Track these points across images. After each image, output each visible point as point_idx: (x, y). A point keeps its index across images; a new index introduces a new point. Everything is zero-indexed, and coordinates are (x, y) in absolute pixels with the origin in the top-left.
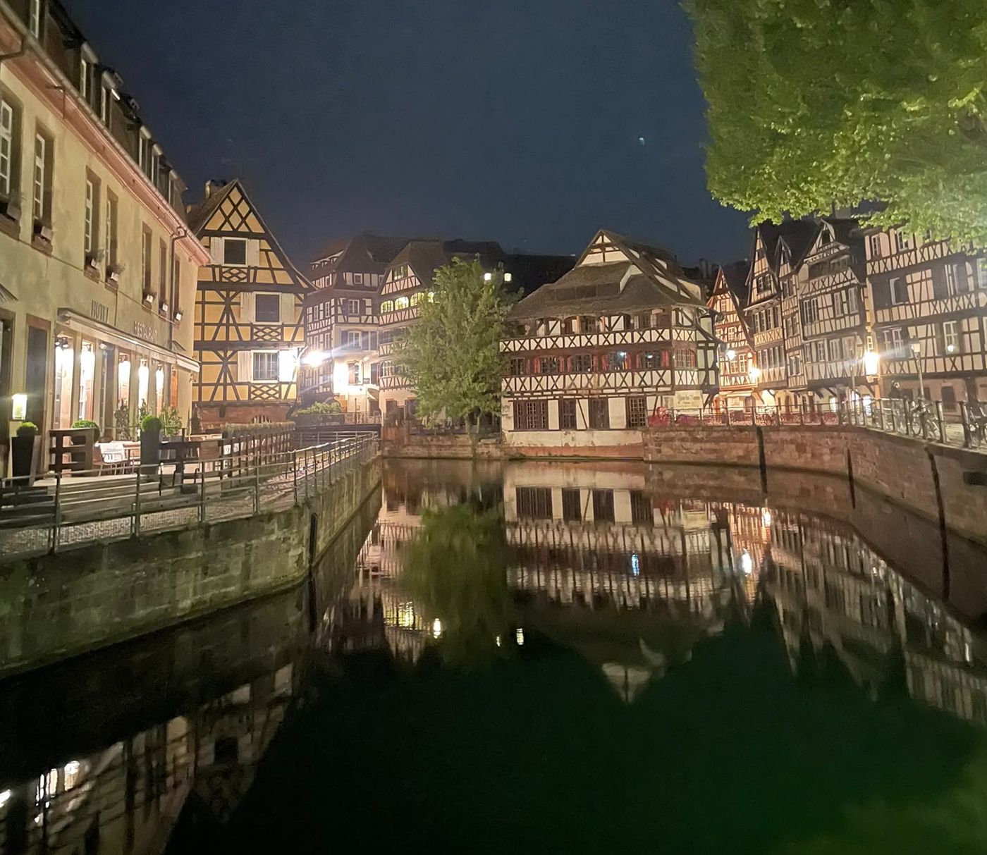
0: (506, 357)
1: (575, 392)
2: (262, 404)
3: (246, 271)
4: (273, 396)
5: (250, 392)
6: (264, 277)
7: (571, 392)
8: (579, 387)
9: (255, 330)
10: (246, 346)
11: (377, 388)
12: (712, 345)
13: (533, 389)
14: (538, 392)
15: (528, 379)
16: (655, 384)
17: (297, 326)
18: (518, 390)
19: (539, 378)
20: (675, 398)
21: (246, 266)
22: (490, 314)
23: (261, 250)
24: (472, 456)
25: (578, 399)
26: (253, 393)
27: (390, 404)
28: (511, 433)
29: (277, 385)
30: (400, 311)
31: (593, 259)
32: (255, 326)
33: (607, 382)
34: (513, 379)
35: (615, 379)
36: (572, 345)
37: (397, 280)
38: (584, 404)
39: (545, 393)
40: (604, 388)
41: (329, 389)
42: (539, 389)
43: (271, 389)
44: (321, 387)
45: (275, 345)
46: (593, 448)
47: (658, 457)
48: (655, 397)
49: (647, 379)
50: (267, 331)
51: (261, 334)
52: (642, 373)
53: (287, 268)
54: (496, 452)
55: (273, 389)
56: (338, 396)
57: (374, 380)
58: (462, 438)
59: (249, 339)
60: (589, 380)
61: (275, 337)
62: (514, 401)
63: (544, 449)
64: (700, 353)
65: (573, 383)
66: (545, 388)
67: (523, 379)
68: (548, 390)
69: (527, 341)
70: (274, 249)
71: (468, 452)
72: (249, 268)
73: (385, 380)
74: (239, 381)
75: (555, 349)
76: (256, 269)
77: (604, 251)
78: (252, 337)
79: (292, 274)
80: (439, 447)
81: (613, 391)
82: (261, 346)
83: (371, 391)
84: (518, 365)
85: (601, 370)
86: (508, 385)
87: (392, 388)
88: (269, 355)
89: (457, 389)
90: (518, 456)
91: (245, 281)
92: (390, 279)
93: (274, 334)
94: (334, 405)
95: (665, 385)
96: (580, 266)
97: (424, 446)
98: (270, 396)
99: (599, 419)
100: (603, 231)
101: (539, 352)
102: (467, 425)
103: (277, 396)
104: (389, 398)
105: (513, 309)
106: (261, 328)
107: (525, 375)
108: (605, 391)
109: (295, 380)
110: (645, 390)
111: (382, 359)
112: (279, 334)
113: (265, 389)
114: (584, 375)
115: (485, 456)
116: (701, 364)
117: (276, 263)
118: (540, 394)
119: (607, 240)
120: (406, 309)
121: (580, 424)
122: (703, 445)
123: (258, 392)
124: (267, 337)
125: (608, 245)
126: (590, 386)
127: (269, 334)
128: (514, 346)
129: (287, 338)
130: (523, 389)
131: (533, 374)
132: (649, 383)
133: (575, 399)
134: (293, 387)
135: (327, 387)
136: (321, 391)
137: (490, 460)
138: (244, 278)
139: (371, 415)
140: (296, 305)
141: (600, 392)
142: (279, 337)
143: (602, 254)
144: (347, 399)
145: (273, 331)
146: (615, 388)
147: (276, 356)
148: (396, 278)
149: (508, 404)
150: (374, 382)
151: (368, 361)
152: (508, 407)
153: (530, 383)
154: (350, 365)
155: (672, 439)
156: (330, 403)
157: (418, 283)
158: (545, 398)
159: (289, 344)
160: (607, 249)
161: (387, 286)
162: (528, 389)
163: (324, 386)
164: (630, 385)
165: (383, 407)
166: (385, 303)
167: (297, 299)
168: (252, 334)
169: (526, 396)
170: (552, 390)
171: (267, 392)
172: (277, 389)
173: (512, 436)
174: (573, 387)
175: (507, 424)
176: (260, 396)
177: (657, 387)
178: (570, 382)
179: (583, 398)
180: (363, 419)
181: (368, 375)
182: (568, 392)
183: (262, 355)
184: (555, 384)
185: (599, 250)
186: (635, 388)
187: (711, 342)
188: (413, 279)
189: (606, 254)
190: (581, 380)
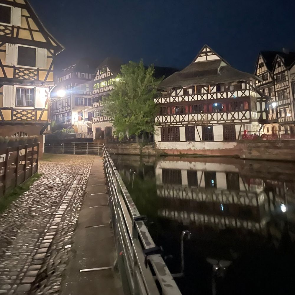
0: (158, 106)
1: (194, 123)
2: (22, 124)
3: (11, 28)
4: (30, 118)
5: (13, 115)
6: (24, 35)
7: (192, 123)
8: (196, 120)
9: (17, 71)
10: (10, 82)
11: (91, 123)
12: (264, 100)
13: (172, 121)
14: (175, 122)
15: (169, 116)
16: (240, 118)
17: (49, 71)
18: (163, 122)
19: (175, 116)
20: (252, 125)
21: (11, 25)
22: (150, 86)
23: (22, 16)
24: (139, 153)
25: (196, 126)
26: (15, 115)
27: (98, 129)
28: (160, 143)
29: (33, 110)
30: (102, 87)
31: (201, 59)
32: (18, 68)
33: (212, 117)
34: (161, 117)
35: (217, 116)
36: (193, 100)
37: (102, 74)
38: (200, 128)
39: (178, 123)
40: (211, 120)
41: (69, 123)
42: (175, 121)
43: (28, 113)
44: (66, 122)
45: (32, 83)
46: (205, 151)
47: (249, 156)
48: (240, 125)
49: (236, 116)
50: (26, 72)
51: (21, 74)
52: (233, 113)
53: (41, 31)
54: (152, 152)
55: (30, 113)
56: (74, 126)
57: (90, 119)
58: (135, 145)
59: (12, 77)
60: (202, 117)
61: (32, 77)
62: (161, 127)
63: (177, 150)
64: (258, 104)
65: (193, 118)
66: (178, 121)
67: (166, 116)
68: (179, 122)
69: (169, 98)
70: (32, 16)
71: (138, 152)
72: (13, 27)
73: (95, 119)
74: (4, 107)
75: (184, 102)
76: (18, 28)
77: (207, 55)
78: (14, 76)
79: (45, 36)
80: (122, 148)
81: (216, 122)
82: (21, 82)
83: (88, 124)
84: (163, 110)
85: (209, 112)
86: (158, 120)
87: (99, 122)
88: (28, 90)
89: (135, 121)
90: (164, 154)
91: (10, 35)
92: (98, 74)
93: (31, 75)
94: (71, 130)
95: (246, 119)
96: (194, 63)
97: (115, 148)
98: (28, 118)
99: (208, 136)
100: (207, 45)
101: (175, 104)
102: (137, 139)
103: (33, 118)
104: (97, 126)
105: (161, 83)
106: (22, 70)
107: (167, 114)
108: (211, 122)
109: (47, 108)
110: (235, 121)
111: (94, 109)
112: (35, 75)
113: (24, 113)
114: (199, 115)
115: (147, 153)
116: (258, 109)
117: (33, 26)
118: (175, 124)
119: (208, 50)
120: (105, 87)
121: (197, 138)
122: (281, 151)
123: (19, 115)
124: (26, 77)
125: (209, 52)
126: (203, 120)
127: (28, 75)
128: (162, 101)
129: (42, 78)
130: (166, 121)
131: (171, 114)
132: (237, 118)
133: (194, 126)
134: (46, 112)
135: (68, 122)
136: (66, 124)
137: (150, 156)
138: (9, 34)
139: (88, 134)
140: (48, 57)
141: (209, 122)
142: (36, 78)
143: (205, 57)
144: (77, 127)
145: (30, 72)
146: (217, 121)
147: (33, 91)
148: (101, 73)
149: (158, 129)
150: (89, 120)
151: (87, 111)
152: (158, 130)
153: (170, 119)
154: (79, 112)
155: (259, 147)
156: (70, 129)
157: (112, 74)
158: (178, 126)
159: (43, 83)
160: (209, 54)
161: (97, 77)
162: (169, 121)
163: (67, 121)
164: (225, 119)
165: (94, 131)
166: (96, 84)
167: (49, 53)
168: (15, 73)
169: (167, 125)
170: (182, 122)
171: (25, 115)
172: (34, 113)
173: (160, 144)
174: (193, 120)
175: (157, 138)
176: (20, 118)
177: (241, 120)
178: (192, 118)
179: (199, 126)
180: (84, 136)
181: (87, 117)
182: (191, 123)
183: (23, 89)
184: (183, 119)
185: (204, 54)
186: (229, 120)
187: (264, 98)
188: (109, 73)
189: (208, 56)
190: (197, 117)
